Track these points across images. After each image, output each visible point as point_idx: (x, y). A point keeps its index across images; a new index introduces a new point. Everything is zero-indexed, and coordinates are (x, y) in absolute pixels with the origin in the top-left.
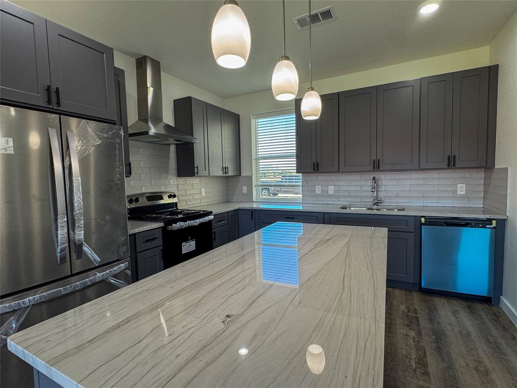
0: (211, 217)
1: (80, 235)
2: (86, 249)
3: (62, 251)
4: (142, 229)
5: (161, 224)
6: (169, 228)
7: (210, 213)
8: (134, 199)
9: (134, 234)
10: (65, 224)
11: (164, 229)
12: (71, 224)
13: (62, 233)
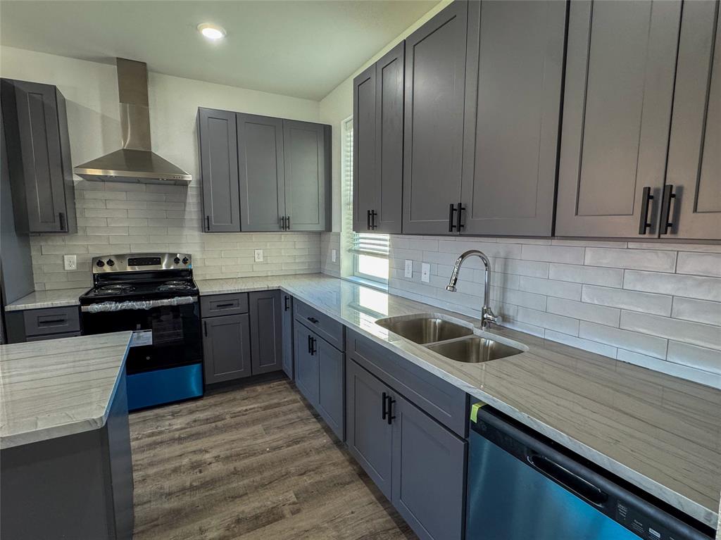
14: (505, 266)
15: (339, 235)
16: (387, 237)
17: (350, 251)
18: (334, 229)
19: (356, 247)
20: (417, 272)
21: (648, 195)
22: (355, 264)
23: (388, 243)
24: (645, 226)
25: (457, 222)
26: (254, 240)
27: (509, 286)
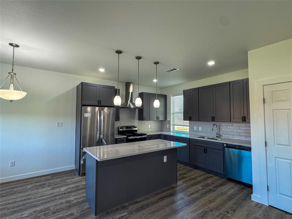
0: (146, 136)
1: (102, 136)
2: (103, 140)
3: (98, 140)
4: (119, 137)
5: (126, 137)
6: (129, 138)
7: (146, 134)
8: (121, 128)
9: (117, 138)
10: (99, 133)
11: (127, 138)
12: (100, 134)
13: (98, 135)
14: (219, 127)
15: (170, 121)
16: (188, 121)
17: (172, 125)
18: (168, 119)
19: (174, 124)
20: (198, 129)
21: (242, 117)
22: (174, 128)
23: (188, 123)
24: (243, 121)
25: (213, 119)
26: (142, 122)
27: (220, 130)
